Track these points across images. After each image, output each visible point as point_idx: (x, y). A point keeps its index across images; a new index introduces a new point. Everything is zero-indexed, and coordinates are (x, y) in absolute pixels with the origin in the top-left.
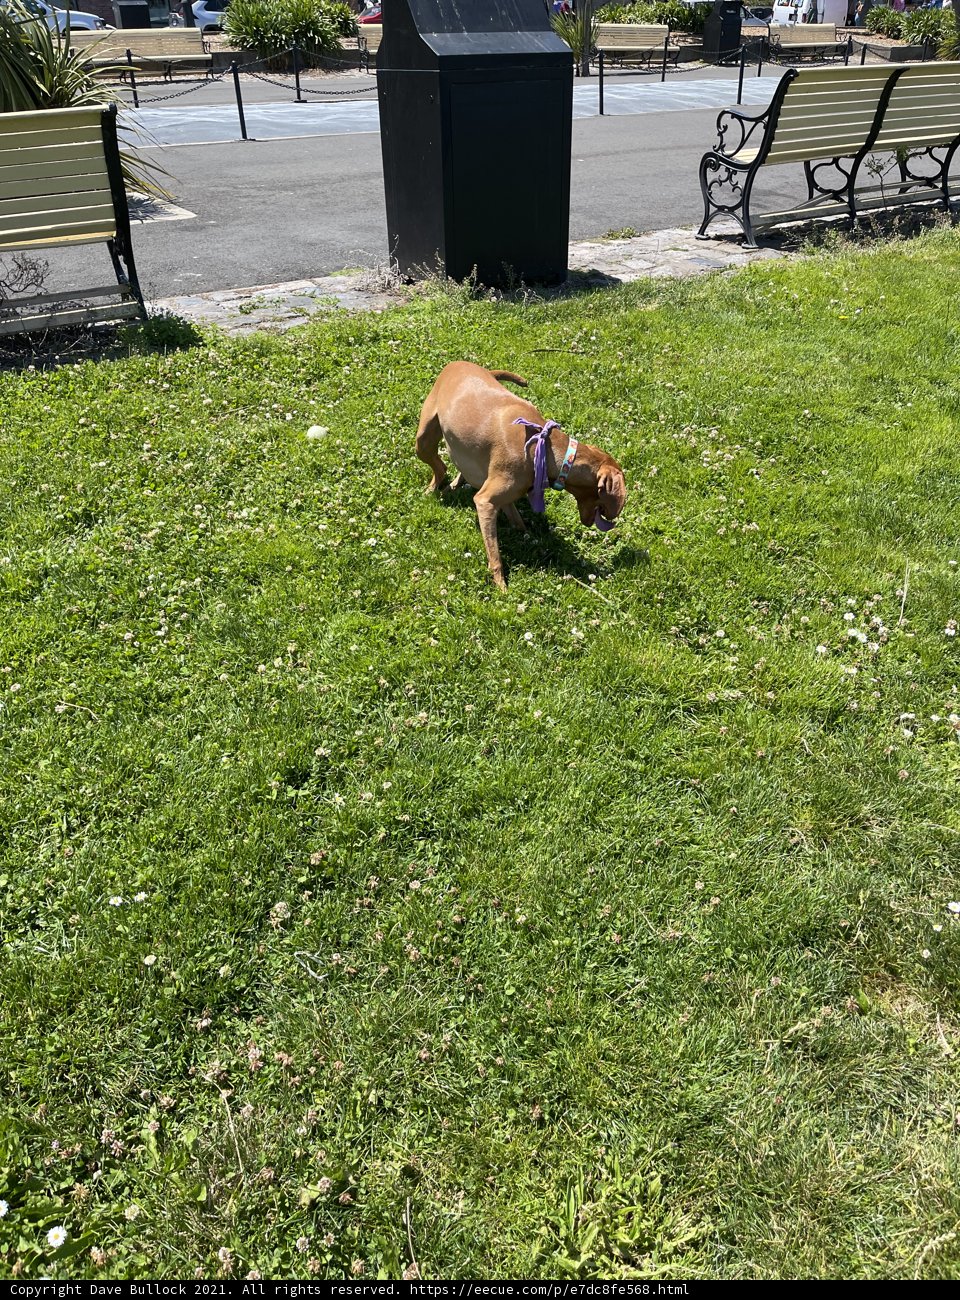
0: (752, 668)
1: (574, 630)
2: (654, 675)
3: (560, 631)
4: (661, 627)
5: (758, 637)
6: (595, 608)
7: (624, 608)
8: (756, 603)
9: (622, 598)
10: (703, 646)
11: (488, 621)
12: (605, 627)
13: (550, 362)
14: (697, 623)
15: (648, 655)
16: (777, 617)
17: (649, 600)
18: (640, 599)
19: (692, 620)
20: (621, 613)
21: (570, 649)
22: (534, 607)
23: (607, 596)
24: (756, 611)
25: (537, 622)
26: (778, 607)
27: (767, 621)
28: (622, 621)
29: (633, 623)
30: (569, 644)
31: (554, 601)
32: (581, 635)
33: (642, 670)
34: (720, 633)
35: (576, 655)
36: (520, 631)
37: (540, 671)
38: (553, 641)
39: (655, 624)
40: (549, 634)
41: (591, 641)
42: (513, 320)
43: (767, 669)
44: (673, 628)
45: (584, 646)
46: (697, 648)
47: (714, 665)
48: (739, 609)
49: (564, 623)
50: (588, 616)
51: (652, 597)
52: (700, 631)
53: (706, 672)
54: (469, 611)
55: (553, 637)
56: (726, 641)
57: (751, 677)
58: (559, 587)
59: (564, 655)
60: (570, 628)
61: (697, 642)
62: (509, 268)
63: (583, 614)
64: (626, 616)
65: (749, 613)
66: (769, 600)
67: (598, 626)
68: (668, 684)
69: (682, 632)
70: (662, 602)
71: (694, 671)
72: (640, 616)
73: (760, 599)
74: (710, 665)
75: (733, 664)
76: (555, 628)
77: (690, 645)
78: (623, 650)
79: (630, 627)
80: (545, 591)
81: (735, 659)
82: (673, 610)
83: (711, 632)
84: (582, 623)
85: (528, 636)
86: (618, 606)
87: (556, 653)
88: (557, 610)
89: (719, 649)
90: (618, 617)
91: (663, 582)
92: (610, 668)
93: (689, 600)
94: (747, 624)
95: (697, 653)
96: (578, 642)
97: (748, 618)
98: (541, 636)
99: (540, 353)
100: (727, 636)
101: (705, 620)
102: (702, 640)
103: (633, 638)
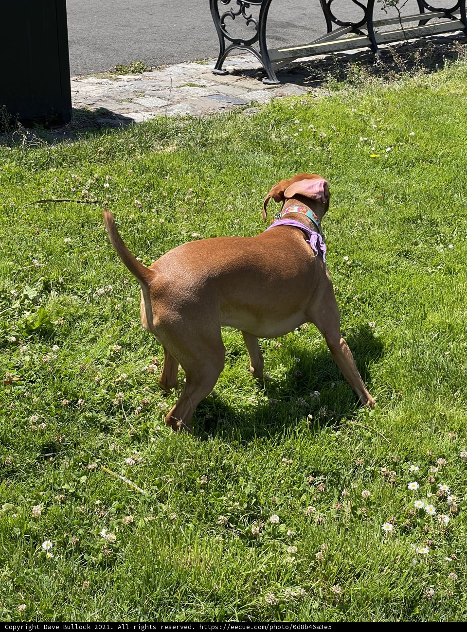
0: (313, 558)
1: (103, 532)
2: (202, 580)
3: (88, 535)
4: (207, 517)
5: (317, 519)
6: (128, 502)
7: (162, 499)
8: (311, 478)
9: (159, 486)
10: (256, 537)
12: (141, 524)
13: (58, 214)
14: (248, 509)
15: (194, 553)
16: (336, 494)
17: (190, 486)
18: (180, 486)
19: (241, 505)
20: (159, 504)
21: (100, 556)
22: (53, 508)
23: (141, 485)
24: (312, 487)
25: (57, 527)
26: (336, 480)
27: (324, 500)
28: (161, 515)
29: (173, 516)
30: (98, 551)
31: (77, 497)
32: (113, 537)
33: (187, 574)
34: (274, 519)
35: (107, 564)
36: (36, 540)
37: (64, 588)
38: (79, 549)
39: (200, 515)
40: (73, 540)
41: (124, 544)
42: (11, 167)
43: (330, 557)
44: (221, 517)
45: (116, 550)
46: (250, 539)
47: (271, 558)
48: (293, 488)
49: (90, 525)
50: (120, 511)
51: (193, 481)
52: (252, 518)
53: (262, 567)
55: (78, 544)
56: (282, 528)
57: (314, 569)
58: (84, 479)
59: (93, 565)
60: (98, 531)
61: (249, 531)
63: (113, 510)
64: (164, 507)
65: (305, 491)
66: (326, 475)
67: (133, 524)
68: (220, 589)
69: (231, 520)
70: (205, 487)
71: (248, 568)
72: (182, 506)
73: (316, 474)
74: (265, 559)
75: (292, 555)
76: (81, 531)
77: (242, 536)
78: (163, 552)
79: (171, 522)
80: (66, 487)
81: (292, 549)
82: (219, 496)
83: (265, 518)
84: (114, 522)
85: (47, 545)
86: (155, 496)
87: (83, 562)
88: (82, 508)
89: (275, 537)
90: (156, 510)
91: (205, 462)
92: (149, 576)
93: (237, 482)
94: (304, 505)
95: (250, 546)
96: (109, 547)
97: (304, 497)
98: (64, 544)
99: (46, 203)
100: (283, 521)
101: (256, 503)
102: (254, 529)
103: (175, 534)
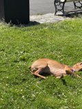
0: (70, 101)
5: (71, 94)
6: (37, 90)
7: (43, 89)
11: (14, 94)
16: (74, 90)
18: (46, 87)
19: (57, 91)
22: (24, 90)
29: (45, 93)
30: (32, 98)
32: (35, 96)
33: (47, 103)
34: (63, 94)
36: (21, 95)
37: (26, 105)
39: (50, 93)
41: (37, 97)
42: (19, 31)
43: (73, 102)
44: (54, 93)
45: (35, 98)
47: (62, 101)
49: (31, 93)
51: (49, 87)
52: (59, 94)
53: (61, 103)
54: (10, 92)
55: (28, 97)
57: (70, 103)
59: (31, 101)
61: (59, 96)
62: (18, 21)
63: (35, 91)
64: (44, 91)
65: (69, 89)
66: (72, 87)
67: (38, 94)
70: (51, 88)
71: (58, 103)
72: (47, 91)
75: (66, 101)
76: (29, 94)
77: (57, 97)
78: (43, 99)
83: (61, 94)
84: (35, 93)
85: (23, 97)
88: (29, 90)
89: (63, 97)
93: (57, 87)
94: (68, 92)
95: (59, 99)
98: (26, 97)
99: (25, 37)
100: (65, 94)
101: (60, 91)
103: (45, 96)
